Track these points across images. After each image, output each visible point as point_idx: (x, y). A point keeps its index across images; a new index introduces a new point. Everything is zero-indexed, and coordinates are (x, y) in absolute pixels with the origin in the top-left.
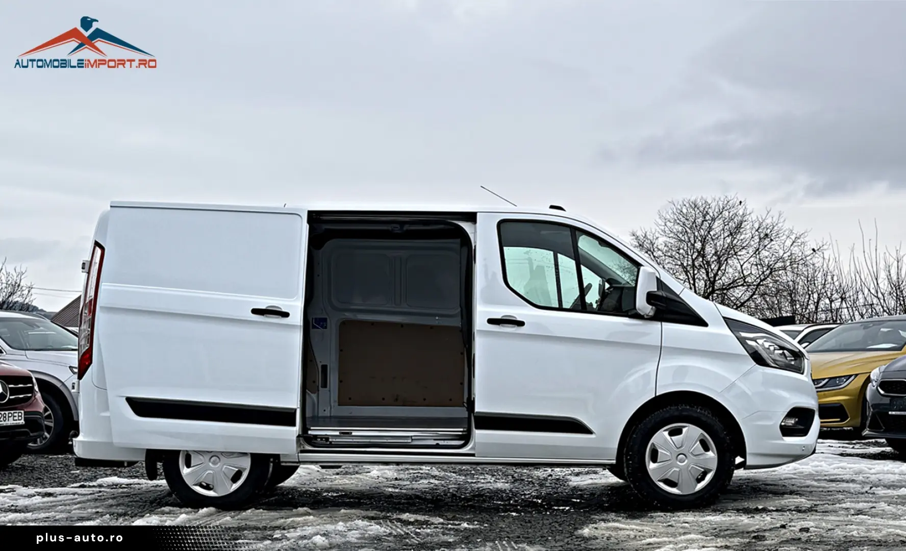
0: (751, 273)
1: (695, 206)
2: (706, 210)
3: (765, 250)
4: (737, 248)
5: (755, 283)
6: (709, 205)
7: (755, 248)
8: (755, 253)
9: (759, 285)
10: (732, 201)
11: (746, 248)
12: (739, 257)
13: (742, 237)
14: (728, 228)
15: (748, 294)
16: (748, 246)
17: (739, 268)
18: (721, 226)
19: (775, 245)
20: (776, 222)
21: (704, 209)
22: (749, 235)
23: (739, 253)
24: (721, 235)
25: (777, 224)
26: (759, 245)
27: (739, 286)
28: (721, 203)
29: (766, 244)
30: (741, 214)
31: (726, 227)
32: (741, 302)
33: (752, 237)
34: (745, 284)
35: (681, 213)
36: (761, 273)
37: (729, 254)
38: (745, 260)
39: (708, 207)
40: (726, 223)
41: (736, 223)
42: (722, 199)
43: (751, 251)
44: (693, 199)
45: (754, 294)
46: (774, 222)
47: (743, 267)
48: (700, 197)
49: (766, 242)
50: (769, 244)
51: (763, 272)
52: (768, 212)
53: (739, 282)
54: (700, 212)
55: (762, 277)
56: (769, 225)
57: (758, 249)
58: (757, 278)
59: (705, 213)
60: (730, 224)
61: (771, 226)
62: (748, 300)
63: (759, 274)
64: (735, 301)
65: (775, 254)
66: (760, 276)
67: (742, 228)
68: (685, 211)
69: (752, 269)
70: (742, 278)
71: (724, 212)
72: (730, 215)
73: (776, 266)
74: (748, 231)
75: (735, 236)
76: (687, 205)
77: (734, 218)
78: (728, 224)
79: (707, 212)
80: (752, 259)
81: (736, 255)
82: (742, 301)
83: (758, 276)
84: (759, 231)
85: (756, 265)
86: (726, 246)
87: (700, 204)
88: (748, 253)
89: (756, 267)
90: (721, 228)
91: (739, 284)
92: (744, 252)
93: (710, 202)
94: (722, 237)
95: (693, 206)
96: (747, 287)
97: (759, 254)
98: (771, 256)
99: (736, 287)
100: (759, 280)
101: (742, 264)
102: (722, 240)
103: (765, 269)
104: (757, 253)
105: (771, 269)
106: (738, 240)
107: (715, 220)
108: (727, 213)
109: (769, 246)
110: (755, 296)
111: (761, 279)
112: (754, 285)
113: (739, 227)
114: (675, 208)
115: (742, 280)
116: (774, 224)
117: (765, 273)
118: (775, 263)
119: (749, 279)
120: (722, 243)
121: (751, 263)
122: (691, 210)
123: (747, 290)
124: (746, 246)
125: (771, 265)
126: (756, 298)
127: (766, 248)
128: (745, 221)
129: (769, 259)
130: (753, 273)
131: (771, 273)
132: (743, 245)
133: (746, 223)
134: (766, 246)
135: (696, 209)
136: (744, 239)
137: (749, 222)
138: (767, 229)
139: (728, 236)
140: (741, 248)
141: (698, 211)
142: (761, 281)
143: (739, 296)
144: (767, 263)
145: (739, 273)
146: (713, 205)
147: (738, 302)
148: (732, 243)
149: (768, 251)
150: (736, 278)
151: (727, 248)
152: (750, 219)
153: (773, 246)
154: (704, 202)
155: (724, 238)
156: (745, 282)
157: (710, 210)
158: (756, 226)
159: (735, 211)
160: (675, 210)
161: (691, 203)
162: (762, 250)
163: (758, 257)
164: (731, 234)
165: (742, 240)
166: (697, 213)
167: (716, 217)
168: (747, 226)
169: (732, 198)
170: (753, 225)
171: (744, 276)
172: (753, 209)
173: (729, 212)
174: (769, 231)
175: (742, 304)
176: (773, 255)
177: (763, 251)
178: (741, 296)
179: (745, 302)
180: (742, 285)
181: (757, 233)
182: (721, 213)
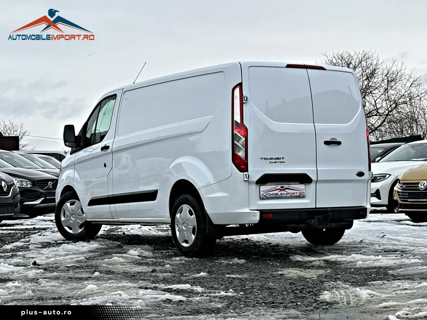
0: (382, 106)
1: (342, 58)
2: (350, 61)
3: (392, 90)
4: (372, 88)
5: (385, 113)
6: (352, 57)
7: (385, 88)
8: (385, 92)
9: (387, 115)
10: (368, 54)
11: (378, 88)
12: (374, 95)
13: (375, 81)
14: (365, 74)
15: (380, 122)
16: (380, 86)
17: (373, 103)
18: (361, 72)
19: (399, 86)
20: (400, 70)
21: (348, 61)
22: (380, 79)
23: (374, 92)
24: (360, 79)
25: (400, 71)
26: (388, 86)
27: (373, 116)
28: (360, 56)
29: (392, 85)
30: (375, 63)
31: (364, 73)
32: (374, 127)
33: (383, 80)
34: (378, 114)
35: (332, 63)
36: (389, 106)
37: (366, 93)
38: (378, 96)
39: (351, 58)
40: (364, 70)
41: (371, 70)
42: (361, 53)
43: (382, 90)
44: (340, 53)
45: (384, 121)
46: (398, 70)
47: (376, 102)
48: (345, 51)
49: (393, 84)
50: (395, 85)
51: (391, 106)
52: (394, 62)
53: (373, 113)
54: (346, 62)
55: (390, 109)
56: (394, 72)
57: (387, 89)
58: (387, 110)
59: (349, 63)
60: (367, 71)
61: (396, 72)
62: (380, 126)
63: (387, 107)
64: (371, 127)
65: (399, 92)
66: (388, 108)
67: (376, 74)
68: (334, 61)
69: (383, 103)
70: (375, 110)
71: (362, 62)
72: (367, 65)
73: (400, 101)
74: (380, 76)
75: (370, 80)
76: (336, 57)
77: (370, 66)
78: (365, 71)
79: (350, 62)
80: (383, 96)
81: (372, 93)
82: (376, 127)
83: (387, 109)
84: (387, 76)
85: (386, 100)
86: (364, 87)
87: (346, 56)
88: (380, 92)
89: (385, 102)
90: (361, 74)
91: (373, 114)
92: (377, 91)
93: (352, 55)
94: (361, 80)
95: (341, 58)
96: (379, 116)
97: (387, 92)
98: (396, 94)
99: (371, 116)
100: (387, 112)
101: (375, 100)
102: (362, 82)
103: (392, 103)
104: (386, 92)
105: (396, 103)
106: (373, 83)
107: (356, 67)
108: (365, 64)
109: (394, 87)
110: (385, 123)
111: (389, 110)
112: (384, 115)
113: (373, 73)
114: (327, 59)
115: (375, 111)
116: (398, 71)
117: (392, 106)
118: (399, 99)
119: (380, 111)
120: (361, 85)
121: (382, 99)
122: (339, 60)
123: (379, 119)
124: (378, 87)
125: (396, 101)
126: (385, 125)
127: (393, 88)
128: (378, 69)
129: (394, 96)
130: (383, 106)
131: (396, 106)
132: (376, 86)
133: (378, 70)
134: (392, 87)
135: (343, 60)
136: (377, 81)
137: (380, 69)
138: (393, 74)
139: (366, 79)
140: (374, 88)
141: (344, 62)
142: (389, 112)
143: (373, 123)
144: (393, 99)
145: (374, 106)
146: (355, 57)
147: (373, 127)
148: (368, 84)
149: (394, 90)
150: (371, 110)
151: (365, 88)
152: (381, 67)
153: (397, 87)
154: (348, 55)
155: (363, 81)
156: (378, 112)
157: (352, 61)
158: (386, 72)
159: (371, 62)
160: (327, 61)
161: (339, 56)
162: (390, 89)
163: (387, 94)
164: (368, 78)
165: (375, 82)
166: (343, 63)
167: (357, 65)
168: (379, 72)
169: (368, 52)
170: (383, 72)
171: (377, 109)
172: (383, 60)
173: (366, 63)
174: (395, 75)
175: (376, 129)
176: (397, 93)
177: (390, 91)
178: (375, 123)
179: (378, 127)
180: (376, 115)
181: (386, 77)
182: (360, 63)
